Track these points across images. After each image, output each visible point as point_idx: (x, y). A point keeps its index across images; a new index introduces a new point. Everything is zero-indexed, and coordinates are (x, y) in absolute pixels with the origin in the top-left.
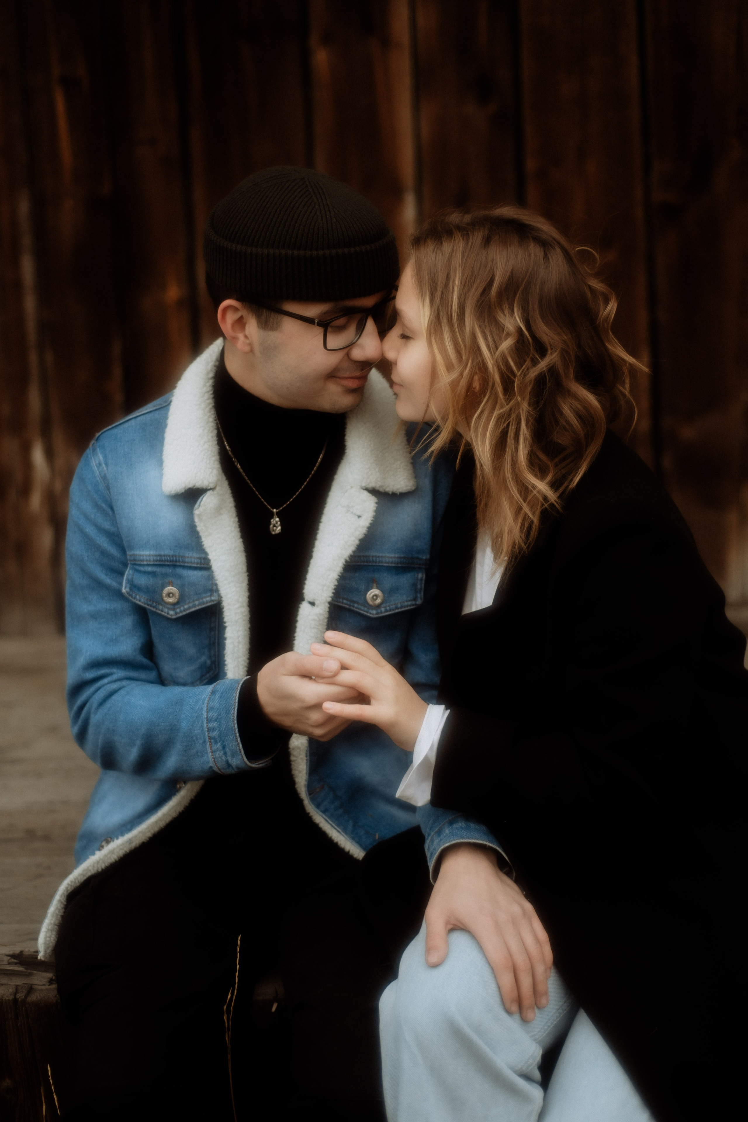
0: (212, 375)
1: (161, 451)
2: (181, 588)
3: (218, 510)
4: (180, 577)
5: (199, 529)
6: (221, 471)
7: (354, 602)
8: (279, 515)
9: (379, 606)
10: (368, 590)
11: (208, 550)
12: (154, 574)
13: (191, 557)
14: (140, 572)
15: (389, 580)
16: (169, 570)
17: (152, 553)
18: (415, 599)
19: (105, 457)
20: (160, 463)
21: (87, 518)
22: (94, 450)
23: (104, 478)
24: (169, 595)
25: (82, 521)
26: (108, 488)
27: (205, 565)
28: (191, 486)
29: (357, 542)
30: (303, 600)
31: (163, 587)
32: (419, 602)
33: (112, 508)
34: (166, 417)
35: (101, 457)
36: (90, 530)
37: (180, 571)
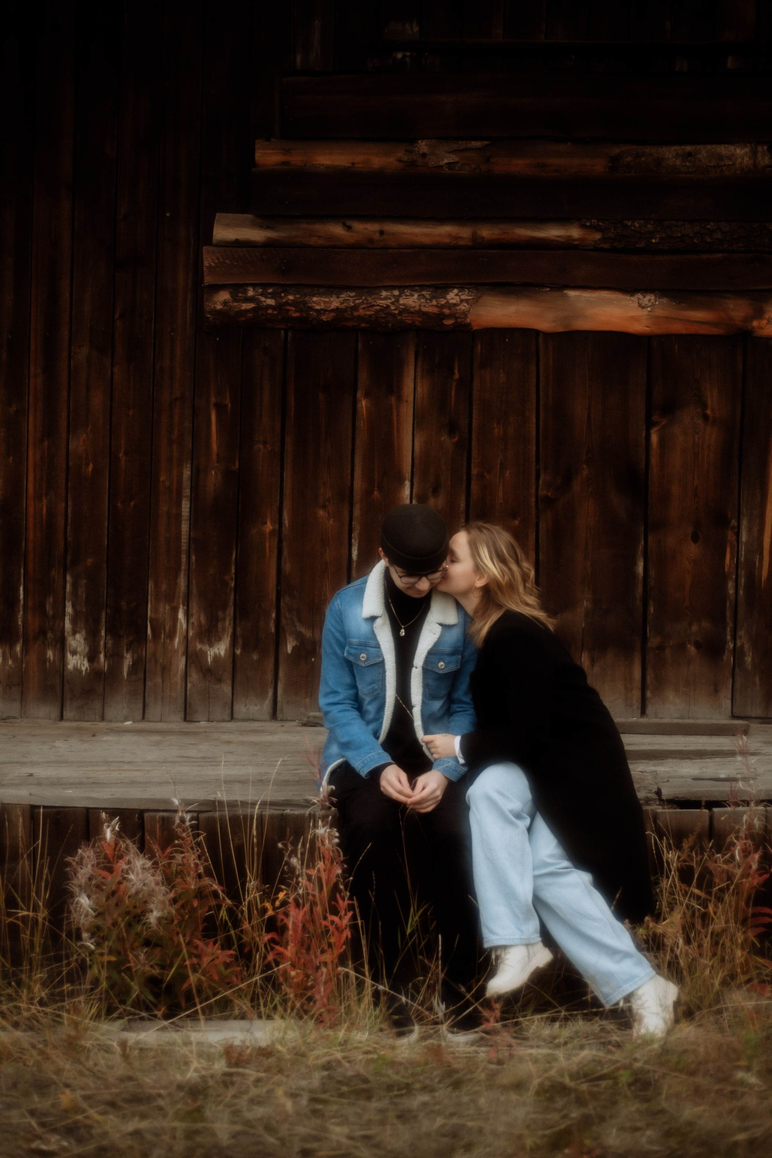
0: (383, 571)
1: (362, 601)
2: (367, 655)
3: (383, 625)
4: (367, 650)
5: (375, 632)
6: (385, 610)
7: (433, 667)
8: (404, 628)
9: (443, 669)
10: (439, 663)
11: (379, 641)
12: (357, 649)
13: (372, 642)
14: (352, 647)
15: (448, 659)
16: (363, 648)
17: (357, 640)
18: (457, 666)
19: (341, 602)
20: (362, 605)
21: (332, 625)
22: (336, 598)
23: (340, 610)
24: (362, 657)
25: (331, 627)
26: (341, 614)
27: (378, 646)
28: (372, 615)
29: (433, 644)
30: (413, 666)
31: (361, 654)
32: (459, 667)
33: (342, 622)
34: (365, 588)
35: (339, 601)
36: (333, 630)
37: (368, 648)
